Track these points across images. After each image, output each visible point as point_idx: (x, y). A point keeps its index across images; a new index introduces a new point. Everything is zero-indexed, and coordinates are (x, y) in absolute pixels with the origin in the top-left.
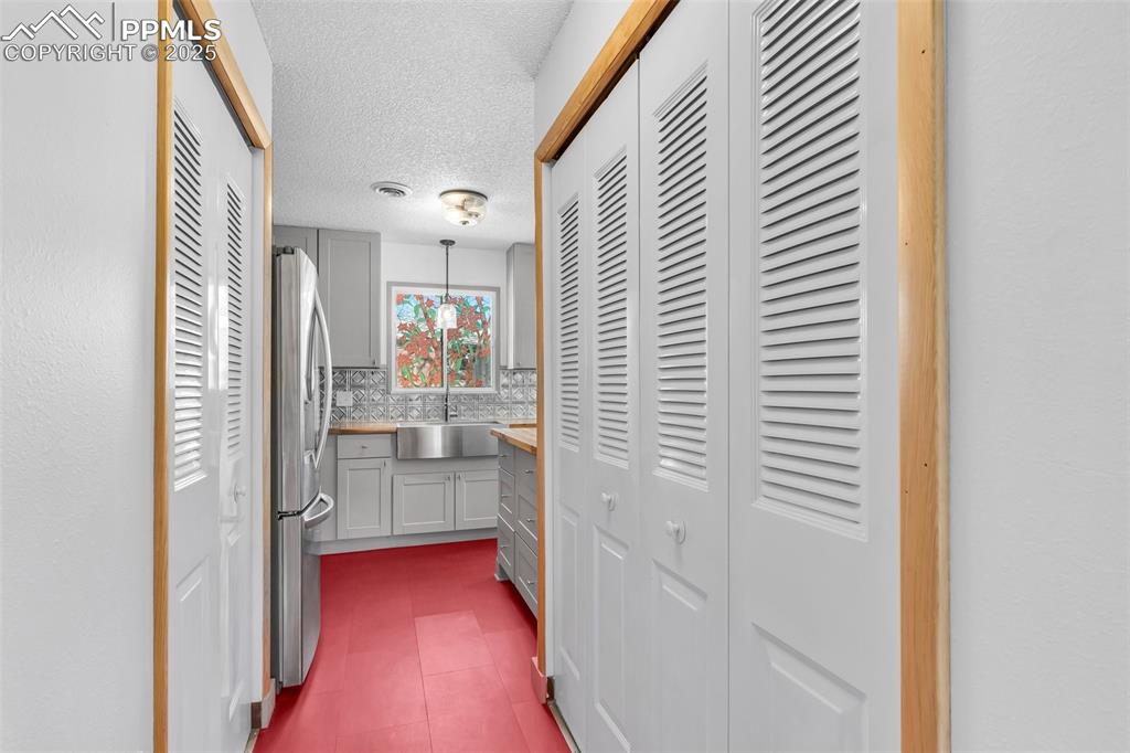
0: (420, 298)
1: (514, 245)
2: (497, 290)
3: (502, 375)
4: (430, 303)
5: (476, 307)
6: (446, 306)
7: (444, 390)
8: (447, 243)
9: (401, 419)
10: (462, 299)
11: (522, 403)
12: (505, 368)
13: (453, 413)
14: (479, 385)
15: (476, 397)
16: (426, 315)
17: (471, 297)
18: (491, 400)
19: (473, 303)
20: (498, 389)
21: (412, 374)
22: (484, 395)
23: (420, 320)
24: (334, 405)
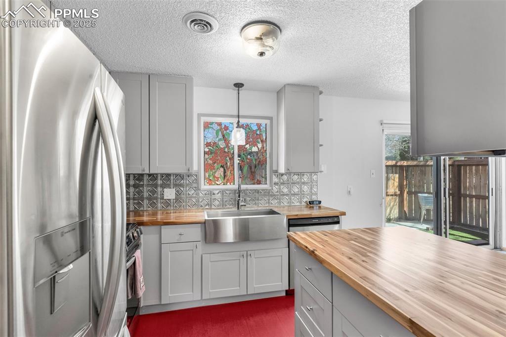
0: (220, 124)
1: (285, 86)
2: (271, 119)
3: (274, 177)
4: (226, 128)
5: (256, 130)
6: (238, 129)
7: (236, 187)
8: (239, 86)
9: (207, 207)
10: (247, 125)
11: (287, 195)
12: (276, 171)
13: (243, 204)
14: (259, 183)
15: (257, 191)
16: (223, 136)
17: (253, 122)
18: (268, 193)
19: (255, 128)
20: (271, 186)
21: (214, 177)
22: (263, 190)
23: (220, 140)
24: (162, 198)
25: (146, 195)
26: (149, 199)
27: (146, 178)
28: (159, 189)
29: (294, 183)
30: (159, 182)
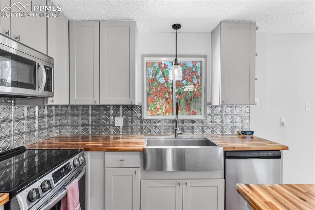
0: (160, 64)
1: (220, 22)
2: (205, 57)
3: (208, 108)
4: (166, 66)
5: (192, 68)
6: (176, 66)
7: (174, 117)
8: (176, 27)
9: (149, 133)
10: (184, 63)
11: (220, 125)
12: (210, 104)
13: (179, 132)
14: (194, 114)
15: (193, 121)
16: (163, 73)
17: (189, 61)
18: (202, 123)
19: (190, 65)
20: (205, 116)
21: (156, 108)
22: (197, 120)
23: (160, 77)
24: (113, 125)
25: (101, 122)
26: (104, 125)
27: (101, 108)
28: (111, 118)
29: (227, 115)
30: (111, 112)
